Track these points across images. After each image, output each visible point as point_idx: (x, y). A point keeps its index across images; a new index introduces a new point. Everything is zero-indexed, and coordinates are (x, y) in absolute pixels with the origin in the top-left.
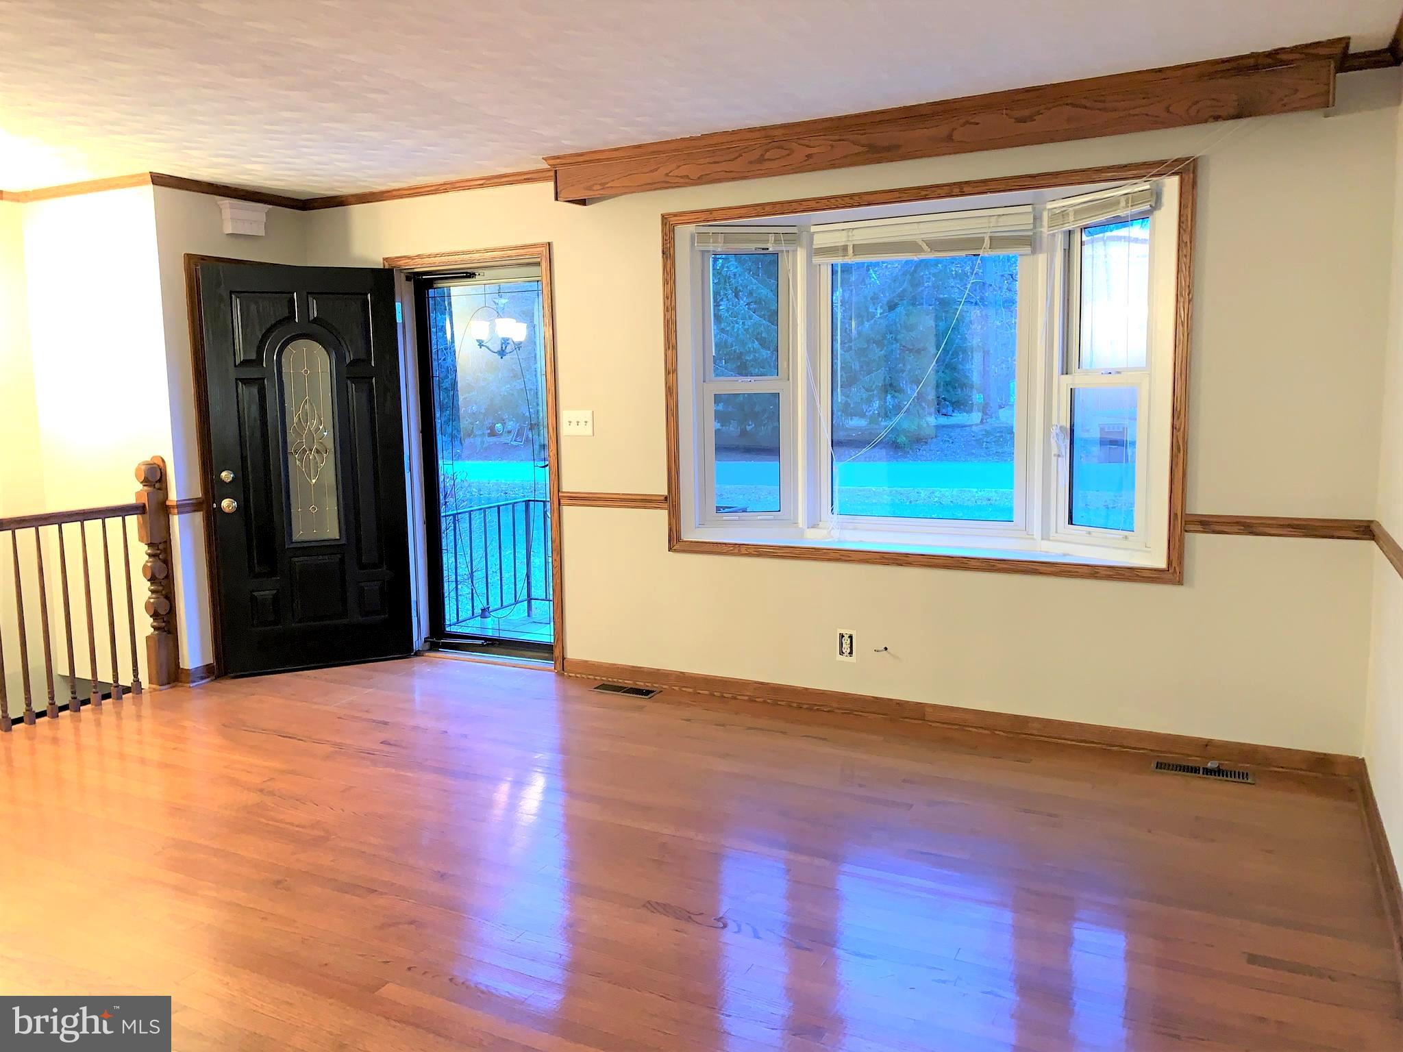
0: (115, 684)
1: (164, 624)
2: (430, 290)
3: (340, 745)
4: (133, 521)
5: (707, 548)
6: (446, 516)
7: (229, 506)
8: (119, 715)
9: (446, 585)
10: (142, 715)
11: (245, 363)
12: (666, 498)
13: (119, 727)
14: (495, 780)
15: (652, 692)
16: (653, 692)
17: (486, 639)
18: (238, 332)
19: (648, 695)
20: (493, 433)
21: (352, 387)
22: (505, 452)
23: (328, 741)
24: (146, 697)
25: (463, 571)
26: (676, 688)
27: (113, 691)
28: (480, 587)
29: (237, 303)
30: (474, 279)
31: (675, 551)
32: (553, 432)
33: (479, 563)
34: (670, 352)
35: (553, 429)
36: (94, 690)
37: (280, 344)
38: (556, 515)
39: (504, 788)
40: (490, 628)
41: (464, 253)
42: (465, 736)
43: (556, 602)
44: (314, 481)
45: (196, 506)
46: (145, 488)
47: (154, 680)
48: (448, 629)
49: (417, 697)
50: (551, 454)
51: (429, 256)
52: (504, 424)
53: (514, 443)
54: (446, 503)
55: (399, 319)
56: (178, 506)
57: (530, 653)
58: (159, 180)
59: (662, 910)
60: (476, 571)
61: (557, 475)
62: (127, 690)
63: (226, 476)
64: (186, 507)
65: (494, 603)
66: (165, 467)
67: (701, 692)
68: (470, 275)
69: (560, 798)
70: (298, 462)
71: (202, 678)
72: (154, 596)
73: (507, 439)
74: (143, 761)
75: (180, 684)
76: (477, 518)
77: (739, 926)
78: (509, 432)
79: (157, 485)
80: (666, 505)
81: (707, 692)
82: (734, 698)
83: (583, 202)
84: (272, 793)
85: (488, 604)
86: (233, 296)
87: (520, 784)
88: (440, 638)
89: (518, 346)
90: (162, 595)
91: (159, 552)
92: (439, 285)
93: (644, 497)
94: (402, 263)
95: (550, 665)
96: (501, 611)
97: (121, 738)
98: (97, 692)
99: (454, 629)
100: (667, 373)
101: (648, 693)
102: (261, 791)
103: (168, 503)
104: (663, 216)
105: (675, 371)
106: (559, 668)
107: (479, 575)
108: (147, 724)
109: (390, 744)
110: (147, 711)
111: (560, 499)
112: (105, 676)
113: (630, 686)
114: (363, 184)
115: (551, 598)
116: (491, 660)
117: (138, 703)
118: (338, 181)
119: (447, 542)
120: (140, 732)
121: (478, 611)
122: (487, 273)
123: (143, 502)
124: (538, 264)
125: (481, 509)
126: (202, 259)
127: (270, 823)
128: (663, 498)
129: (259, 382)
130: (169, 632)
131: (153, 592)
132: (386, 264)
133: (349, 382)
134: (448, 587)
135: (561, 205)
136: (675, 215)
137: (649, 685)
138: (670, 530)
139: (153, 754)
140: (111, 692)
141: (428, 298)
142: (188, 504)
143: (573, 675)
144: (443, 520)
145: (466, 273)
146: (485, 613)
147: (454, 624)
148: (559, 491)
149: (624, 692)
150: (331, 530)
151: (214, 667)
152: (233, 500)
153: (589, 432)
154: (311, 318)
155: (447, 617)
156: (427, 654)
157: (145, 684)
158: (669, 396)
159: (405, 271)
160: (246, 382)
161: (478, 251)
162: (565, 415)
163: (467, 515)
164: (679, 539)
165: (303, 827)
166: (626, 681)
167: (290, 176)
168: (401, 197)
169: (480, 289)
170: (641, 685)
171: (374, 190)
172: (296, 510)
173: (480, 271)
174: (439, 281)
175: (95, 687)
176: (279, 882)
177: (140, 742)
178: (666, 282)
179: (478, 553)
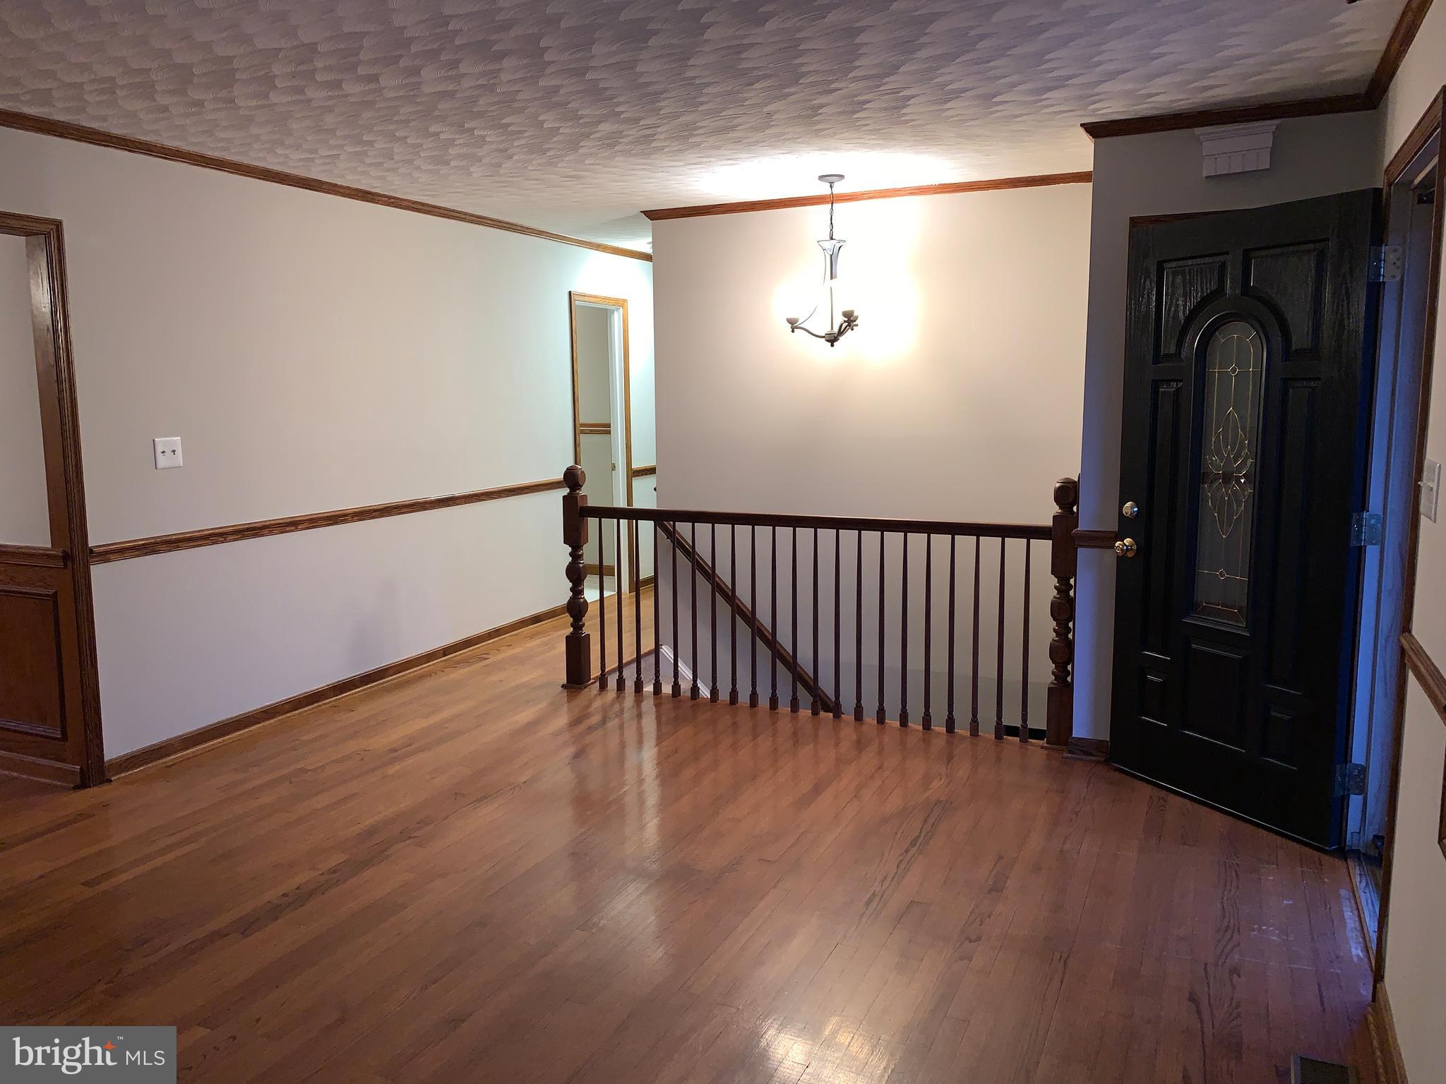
1: (1064, 674)
45: (1103, 540)
46: (1060, 511)
63: (1129, 509)
72: (1055, 637)
90: (1063, 639)
91: (1065, 589)
103: (1077, 533)
123: (1057, 526)
131: (1055, 632)
132: (1386, 179)
142: (1091, 537)
151: (1107, 746)
172: (1202, 571)
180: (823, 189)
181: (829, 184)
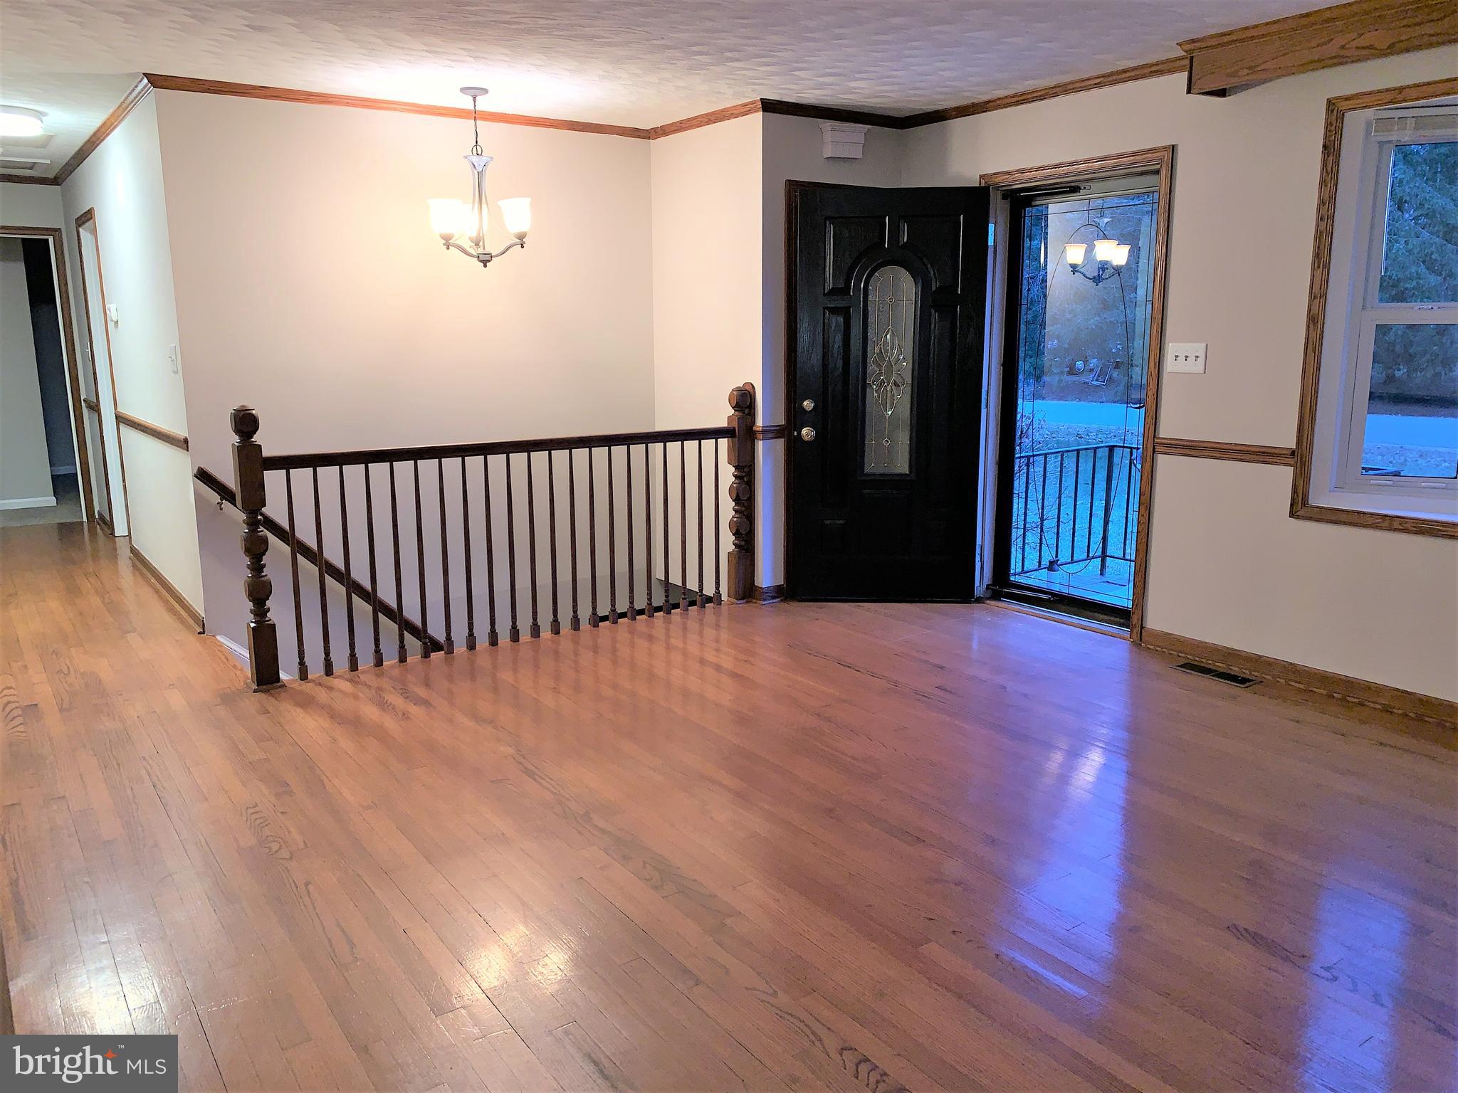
0: (700, 594)
1: (743, 543)
2: (1027, 209)
3: (896, 684)
4: (723, 443)
5: (1344, 517)
6: (1020, 457)
7: (807, 435)
8: (701, 621)
9: (1014, 530)
10: (721, 625)
11: (834, 292)
12: (1293, 453)
13: (701, 634)
14: (1049, 746)
15: (1249, 681)
16: (1252, 680)
17: (1053, 594)
18: (830, 258)
19: (1246, 683)
20: (1072, 371)
21: (935, 316)
22: (1084, 392)
23: (883, 676)
24: (724, 608)
25: (1033, 518)
26: (1282, 681)
27: (699, 599)
28: (1050, 538)
29: (831, 230)
30: (1078, 194)
31: (1298, 517)
32: (1155, 368)
33: (1051, 512)
34: (1318, 272)
35: (1155, 365)
36: (683, 596)
37: (868, 272)
38: (1148, 464)
39: (1058, 757)
40: (1058, 582)
41: (1071, 164)
42: (1026, 695)
43: (1139, 563)
44: (890, 413)
45: (777, 432)
46: (737, 413)
47: (732, 594)
48: (1012, 578)
49: (975, 645)
50: (1149, 393)
51: (1030, 170)
52: (1085, 362)
53: (1095, 383)
54: (1021, 443)
55: (991, 242)
56: (764, 432)
57: (1102, 617)
58: (769, 106)
59: (1250, 938)
60: (1046, 519)
61: (1153, 420)
62: (709, 600)
63: (808, 404)
64: (773, 433)
65: (1064, 556)
66: (755, 393)
67: (1315, 689)
68: (1074, 189)
69: (1121, 779)
70: (876, 394)
71: (774, 598)
72: (737, 516)
73: (1089, 378)
74: (718, 668)
75: (754, 601)
76: (1053, 463)
77: (1355, 984)
78: (1091, 370)
79: (747, 411)
80: (1291, 461)
81: (1324, 692)
82: (1361, 704)
83: (1222, 93)
84: (829, 720)
85: (1057, 557)
86: (828, 222)
87: (1075, 754)
88: (1003, 587)
89: (1118, 270)
90: (744, 515)
91: (744, 474)
92: (1038, 203)
93: (1264, 450)
94: (997, 180)
95: (1125, 632)
96: (1070, 565)
97: (702, 644)
98: (686, 599)
99: (1020, 580)
100: (1312, 297)
101: (1243, 681)
102: (818, 715)
103: (755, 428)
104: (1329, 101)
105: (1324, 296)
106: (1136, 636)
107: (1050, 524)
108: (724, 635)
109: (945, 690)
110: (724, 622)
111: (1154, 445)
112: (693, 585)
113: (1222, 670)
114: (966, 94)
115: (1133, 558)
116: (1060, 617)
117: (718, 614)
118: (941, 93)
119: (1019, 485)
120: (717, 641)
121: (1045, 563)
122: (1094, 186)
123: (733, 426)
124: (1157, 172)
125: (1057, 452)
126: (803, 186)
127: (826, 749)
128: (1289, 452)
129: (845, 312)
130: (747, 551)
131: (736, 511)
132: (983, 181)
133: (933, 311)
134: (1016, 533)
135: (1195, 98)
136: (1348, 98)
137: (1247, 672)
138: (1295, 491)
139: (727, 662)
140: (698, 600)
141: (1025, 217)
142: (770, 430)
143: (1152, 647)
144: (1017, 461)
145: (1069, 187)
146: (1052, 566)
147: (1019, 574)
148: (1154, 436)
149: (1213, 676)
150: (901, 464)
151: (784, 588)
152: (812, 429)
153: (1200, 368)
154: (901, 243)
155: (1013, 566)
156: (988, 602)
157: (724, 597)
158: (1311, 326)
159: (1000, 189)
160: (834, 311)
161: (1085, 161)
162: (1171, 348)
163: (1042, 458)
164: (1305, 502)
165: (855, 759)
166: (1217, 664)
167: (891, 92)
168: (1005, 106)
169: (1083, 205)
170: (1235, 670)
171: (976, 101)
172: (870, 442)
173: (1084, 184)
174: (1038, 198)
175: (684, 594)
176: (831, 810)
177: (717, 650)
178: (1323, 183)
179: (1051, 500)
180: (466, 103)
181: (472, 98)
